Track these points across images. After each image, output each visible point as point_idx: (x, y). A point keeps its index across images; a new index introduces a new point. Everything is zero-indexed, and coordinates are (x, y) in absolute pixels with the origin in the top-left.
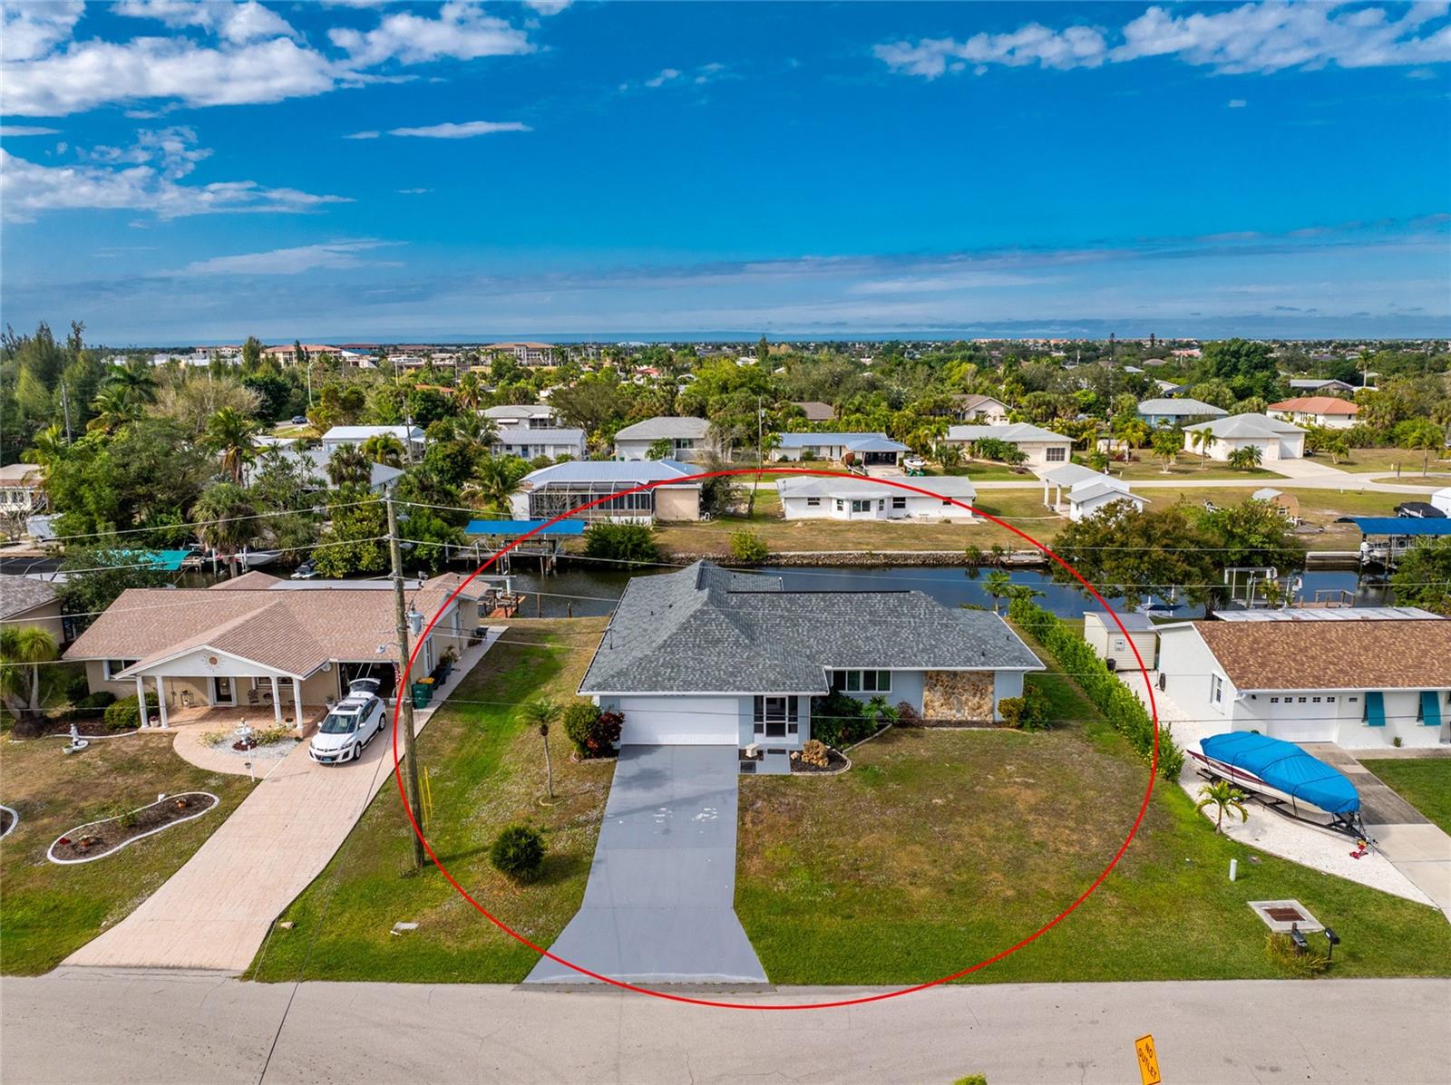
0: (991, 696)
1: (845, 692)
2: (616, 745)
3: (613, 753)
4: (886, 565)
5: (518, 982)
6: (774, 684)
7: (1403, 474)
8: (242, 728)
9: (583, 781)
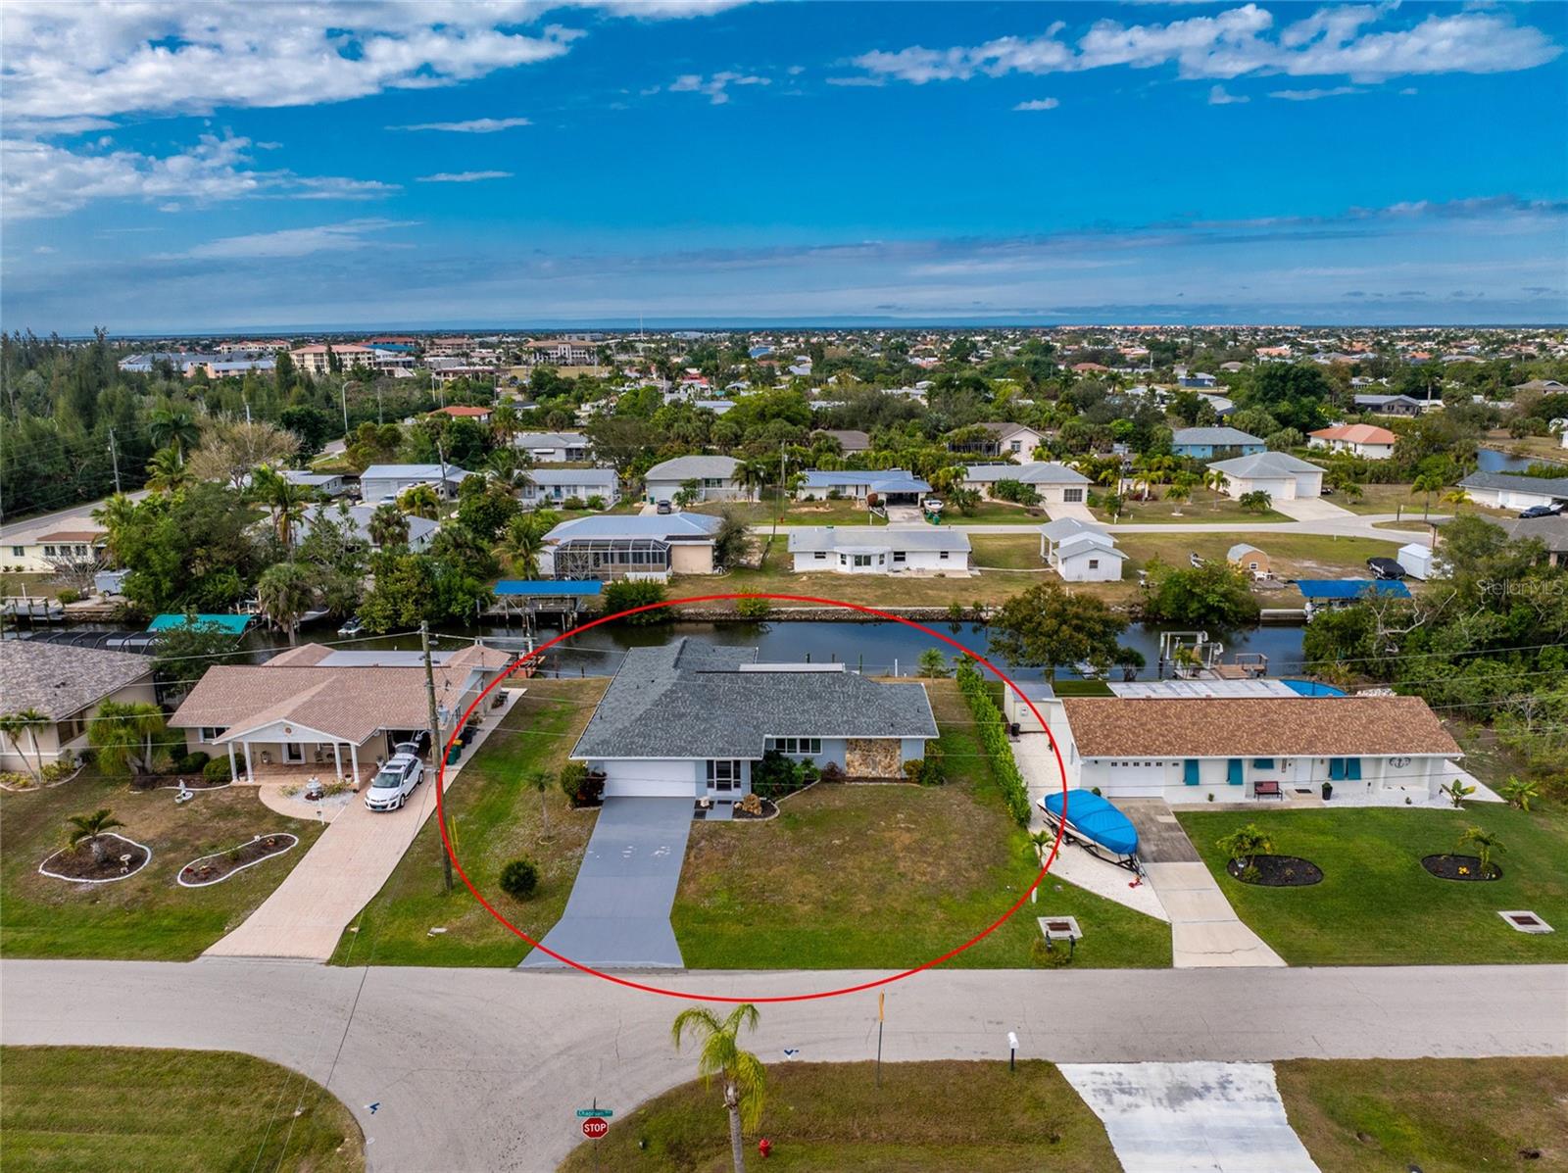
0: (899, 758)
1: (785, 754)
2: (601, 797)
3: (599, 803)
5: (514, 967)
6: (722, 751)
7: (1403, 517)
8: (313, 783)
9: (573, 825)
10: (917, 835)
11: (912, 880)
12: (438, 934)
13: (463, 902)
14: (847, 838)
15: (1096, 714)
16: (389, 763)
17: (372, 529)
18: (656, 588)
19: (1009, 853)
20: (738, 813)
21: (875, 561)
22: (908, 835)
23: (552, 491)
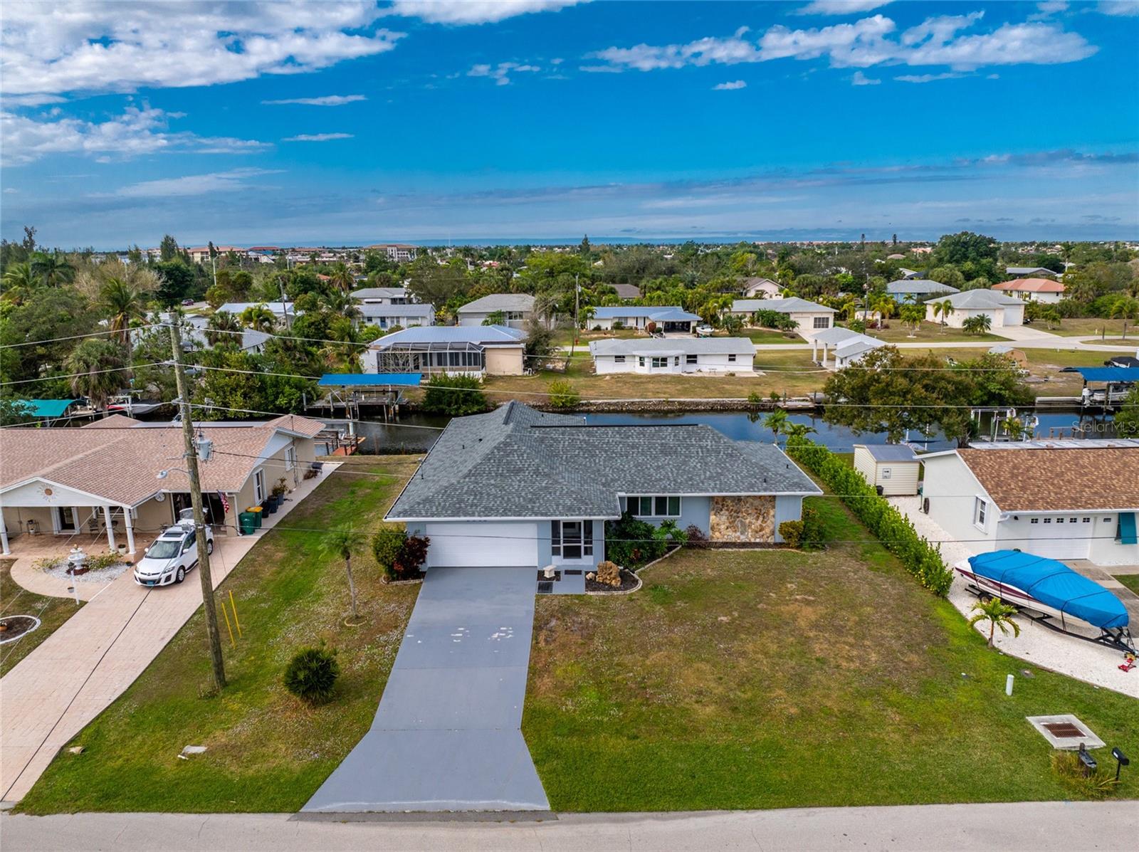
0: (773, 519)
1: (638, 517)
2: (422, 568)
3: (420, 575)
4: (680, 411)
5: (295, 810)
6: (570, 510)
7: (1106, 337)
8: (77, 555)
9: (387, 602)
10: (822, 610)
11: (838, 667)
12: (193, 756)
13: (236, 707)
14: (736, 614)
15: (1001, 465)
16: (170, 530)
17: (208, 334)
18: (474, 383)
19: (943, 629)
20: (591, 585)
21: (671, 362)
22: (810, 609)
23: (378, 322)
